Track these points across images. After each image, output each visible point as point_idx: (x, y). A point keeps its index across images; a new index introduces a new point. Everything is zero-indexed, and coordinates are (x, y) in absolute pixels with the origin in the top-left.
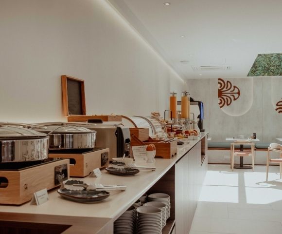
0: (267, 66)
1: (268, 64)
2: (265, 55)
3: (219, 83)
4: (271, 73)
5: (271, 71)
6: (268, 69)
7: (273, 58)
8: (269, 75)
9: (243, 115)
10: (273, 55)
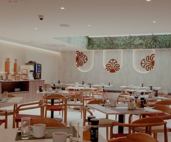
0: (99, 44)
1: (100, 43)
2: (98, 38)
3: (77, 53)
4: (101, 48)
5: (101, 47)
6: (100, 46)
7: (102, 40)
8: (100, 49)
9: (88, 72)
10: (103, 38)
